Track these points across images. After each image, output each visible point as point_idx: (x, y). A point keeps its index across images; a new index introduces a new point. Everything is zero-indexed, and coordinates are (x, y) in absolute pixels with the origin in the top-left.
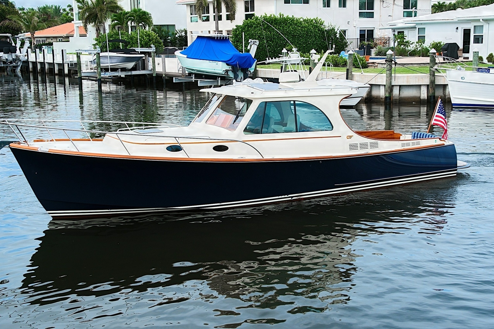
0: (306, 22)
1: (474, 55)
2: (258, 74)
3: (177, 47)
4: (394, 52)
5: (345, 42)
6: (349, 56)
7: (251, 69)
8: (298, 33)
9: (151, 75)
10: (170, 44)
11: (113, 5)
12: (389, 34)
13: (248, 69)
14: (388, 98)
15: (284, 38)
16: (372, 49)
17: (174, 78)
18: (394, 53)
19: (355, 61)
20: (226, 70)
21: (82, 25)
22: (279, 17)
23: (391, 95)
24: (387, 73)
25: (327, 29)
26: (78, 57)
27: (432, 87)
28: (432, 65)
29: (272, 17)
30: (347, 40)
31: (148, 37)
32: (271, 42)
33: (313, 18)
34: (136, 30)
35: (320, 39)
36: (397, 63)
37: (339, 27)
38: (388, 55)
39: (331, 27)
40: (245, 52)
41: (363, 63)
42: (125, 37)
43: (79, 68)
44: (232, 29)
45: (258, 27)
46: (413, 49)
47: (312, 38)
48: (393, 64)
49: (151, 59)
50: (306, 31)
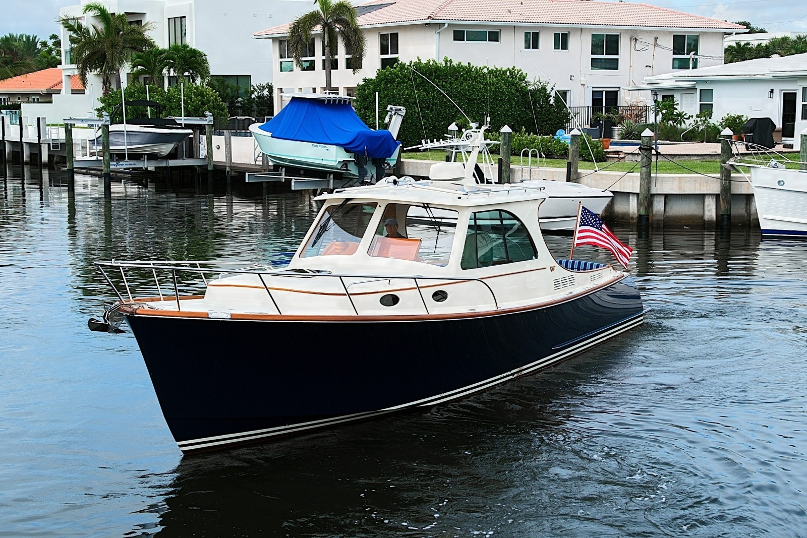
0: (493, 75)
1: (803, 140)
2: (404, 170)
3: (253, 117)
4: (656, 132)
5: (565, 113)
6: (571, 139)
7: (390, 160)
8: (478, 96)
9: (204, 168)
10: (240, 111)
11: (136, 36)
12: (647, 100)
13: (385, 159)
14: (643, 217)
15: (453, 103)
16: (614, 127)
17: (247, 174)
18: (655, 135)
19: (584, 149)
20: (344, 161)
21: (76, 72)
22: (444, 65)
23: (649, 212)
24: (643, 171)
25: (531, 89)
26: (69, 132)
27: (725, 198)
28: (724, 157)
29: (430, 65)
30: (568, 108)
31: (200, 98)
32: (428, 110)
33: (506, 69)
34: (177, 83)
35: (518, 107)
36: (660, 153)
37: (554, 84)
38: (644, 139)
39: (539, 84)
40: (379, 127)
41: (597, 153)
42: (157, 97)
43: (68, 152)
44: (356, 86)
45: (404, 83)
46: (691, 128)
47: (504, 105)
48: (654, 155)
49: (204, 138)
50: (493, 91)
